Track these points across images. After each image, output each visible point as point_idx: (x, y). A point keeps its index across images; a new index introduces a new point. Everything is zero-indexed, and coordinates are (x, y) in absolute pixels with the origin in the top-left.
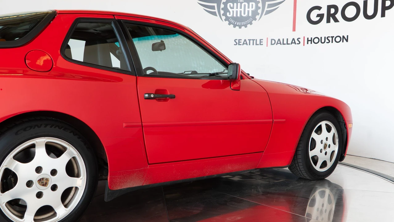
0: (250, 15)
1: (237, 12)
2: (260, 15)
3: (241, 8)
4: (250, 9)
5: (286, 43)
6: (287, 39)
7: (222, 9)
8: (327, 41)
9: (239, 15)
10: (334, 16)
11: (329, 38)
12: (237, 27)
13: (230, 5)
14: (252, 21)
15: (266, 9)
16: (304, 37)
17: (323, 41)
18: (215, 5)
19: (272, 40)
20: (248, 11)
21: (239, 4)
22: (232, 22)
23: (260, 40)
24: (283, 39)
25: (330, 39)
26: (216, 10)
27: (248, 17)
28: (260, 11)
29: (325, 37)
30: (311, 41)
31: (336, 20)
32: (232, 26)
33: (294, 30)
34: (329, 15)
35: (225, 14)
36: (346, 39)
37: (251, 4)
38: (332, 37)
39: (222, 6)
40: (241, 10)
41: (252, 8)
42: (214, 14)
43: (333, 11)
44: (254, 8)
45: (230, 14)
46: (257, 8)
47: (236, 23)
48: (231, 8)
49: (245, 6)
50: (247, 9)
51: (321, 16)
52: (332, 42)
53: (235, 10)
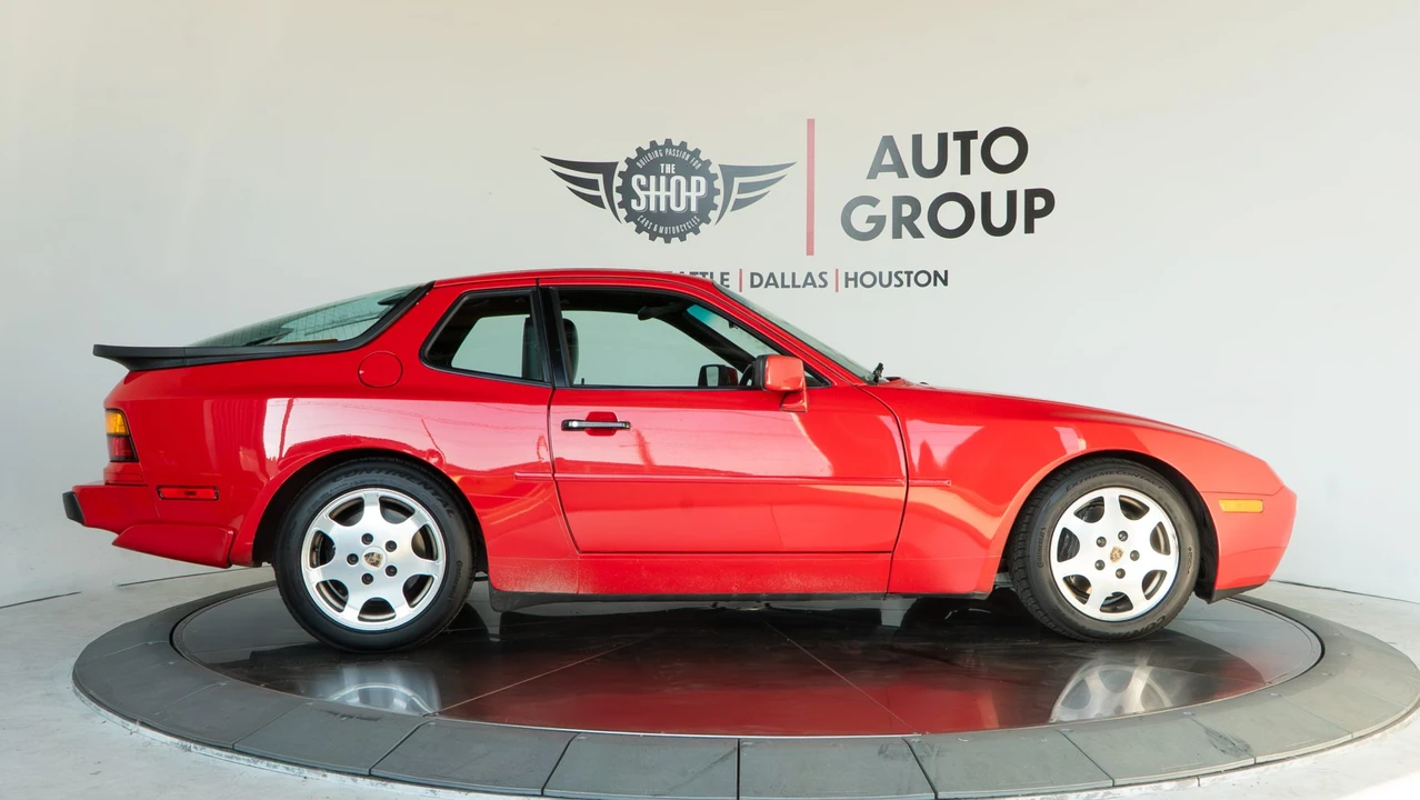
0: (694, 208)
1: (658, 198)
2: (719, 208)
3: (668, 189)
4: (694, 195)
5: (790, 284)
6: (794, 274)
7: (618, 190)
8: (895, 281)
9: (663, 208)
10: (910, 223)
11: (899, 275)
12: (660, 240)
13: (639, 181)
14: (699, 224)
15: (735, 196)
16: (837, 271)
17: (885, 282)
18: (599, 177)
19: (753, 274)
20: (689, 200)
21: (663, 179)
22: (646, 225)
23: (722, 274)
24: (783, 275)
25: (904, 277)
26: (602, 193)
27: (687, 215)
28: (719, 200)
29: (890, 273)
30: (855, 280)
31: (917, 234)
32: (645, 235)
33: (810, 251)
34: (899, 221)
35: (625, 204)
36: (943, 277)
37: (694, 179)
38: (909, 273)
39: (618, 182)
40: (668, 193)
41: (698, 190)
42: (596, 201)
43: (907, 210)
44: (703, 192)
45: (639, 204)
46: (712, 191)
47: (655, 229)
48: (642, 188)
49: (678, 183)
50: (684, 194)
51: (879, 222)
52: (909, 285)
53: (652, 193)
